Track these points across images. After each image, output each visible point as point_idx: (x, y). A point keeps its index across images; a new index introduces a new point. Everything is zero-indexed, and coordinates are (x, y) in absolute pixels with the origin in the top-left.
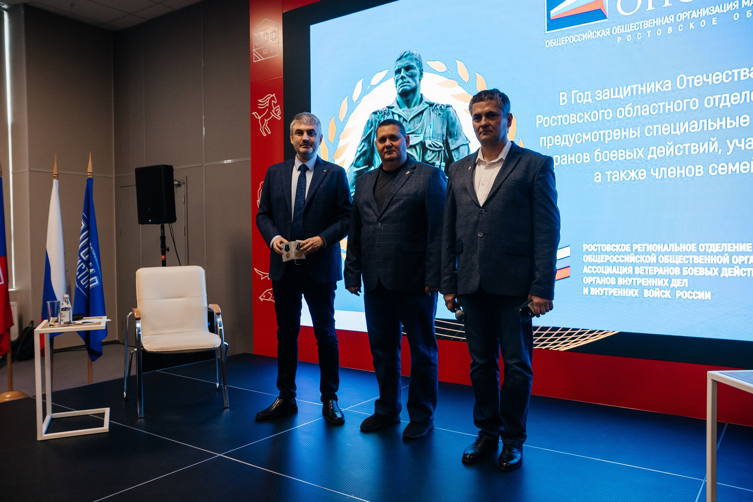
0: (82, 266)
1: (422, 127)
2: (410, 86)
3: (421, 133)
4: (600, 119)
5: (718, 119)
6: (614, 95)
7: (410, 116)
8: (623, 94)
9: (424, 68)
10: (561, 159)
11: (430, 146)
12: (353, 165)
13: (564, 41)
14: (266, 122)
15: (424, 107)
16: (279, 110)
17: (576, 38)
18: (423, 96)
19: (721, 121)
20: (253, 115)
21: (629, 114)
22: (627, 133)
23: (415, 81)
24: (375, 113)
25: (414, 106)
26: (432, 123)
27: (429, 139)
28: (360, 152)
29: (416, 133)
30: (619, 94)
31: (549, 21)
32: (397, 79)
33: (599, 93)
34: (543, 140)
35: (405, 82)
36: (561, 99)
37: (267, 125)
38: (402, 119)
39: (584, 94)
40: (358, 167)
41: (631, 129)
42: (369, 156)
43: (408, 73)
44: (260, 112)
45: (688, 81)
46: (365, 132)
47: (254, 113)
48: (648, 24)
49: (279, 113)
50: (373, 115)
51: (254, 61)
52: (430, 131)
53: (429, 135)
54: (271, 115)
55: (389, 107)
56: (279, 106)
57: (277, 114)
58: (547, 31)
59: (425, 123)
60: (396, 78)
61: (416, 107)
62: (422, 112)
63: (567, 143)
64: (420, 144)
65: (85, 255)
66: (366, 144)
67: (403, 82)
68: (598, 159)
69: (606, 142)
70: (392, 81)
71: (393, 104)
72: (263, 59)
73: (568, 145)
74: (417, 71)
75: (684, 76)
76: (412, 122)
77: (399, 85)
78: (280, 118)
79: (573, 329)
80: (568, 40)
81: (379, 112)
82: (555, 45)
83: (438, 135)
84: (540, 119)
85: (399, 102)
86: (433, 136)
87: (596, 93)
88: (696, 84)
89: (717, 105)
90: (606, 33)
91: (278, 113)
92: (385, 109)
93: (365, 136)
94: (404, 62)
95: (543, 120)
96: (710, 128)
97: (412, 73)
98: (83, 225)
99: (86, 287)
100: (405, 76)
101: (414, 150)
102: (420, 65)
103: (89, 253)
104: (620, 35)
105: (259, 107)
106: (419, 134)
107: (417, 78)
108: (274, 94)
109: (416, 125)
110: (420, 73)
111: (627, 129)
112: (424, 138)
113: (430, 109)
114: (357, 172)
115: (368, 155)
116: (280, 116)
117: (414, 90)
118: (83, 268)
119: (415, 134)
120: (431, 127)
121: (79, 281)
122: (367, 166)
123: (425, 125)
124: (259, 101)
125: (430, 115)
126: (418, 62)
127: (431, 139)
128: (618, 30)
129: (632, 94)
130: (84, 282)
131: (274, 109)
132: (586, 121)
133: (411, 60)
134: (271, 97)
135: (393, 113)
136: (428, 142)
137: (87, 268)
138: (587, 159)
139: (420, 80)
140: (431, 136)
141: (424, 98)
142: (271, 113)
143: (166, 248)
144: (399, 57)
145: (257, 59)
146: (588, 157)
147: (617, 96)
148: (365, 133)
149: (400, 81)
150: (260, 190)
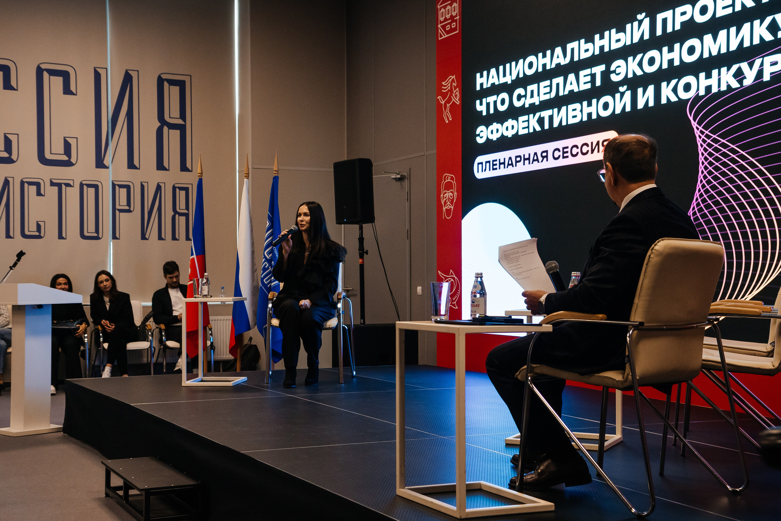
0: (266, 265)
14: (448, 107)
16: (458, 93)
20: (438, 99)
37: (449, 111)
44: (444, 96)
47: (438, 98)
49: (458, 97)
51: (440, 39)
54: (452, 99)
56: (458, 89)
57: (457, 99)
65: (269, 253)
72: (446, 36)
78: (459, 102)
98: (268, 224)
99: (268, 286)
103: (272, 252)
105: (443, 91)
108: (454, 76)
116: (459, 100)
118: (266, 267)
121: (262, 280)
130: (267, 280)
131: (454, 92)
134: (452, 79)
137: (270, 267)
142: (452, 97)
143: (365, 251)
145: (441, 36)
150: (443, 183)
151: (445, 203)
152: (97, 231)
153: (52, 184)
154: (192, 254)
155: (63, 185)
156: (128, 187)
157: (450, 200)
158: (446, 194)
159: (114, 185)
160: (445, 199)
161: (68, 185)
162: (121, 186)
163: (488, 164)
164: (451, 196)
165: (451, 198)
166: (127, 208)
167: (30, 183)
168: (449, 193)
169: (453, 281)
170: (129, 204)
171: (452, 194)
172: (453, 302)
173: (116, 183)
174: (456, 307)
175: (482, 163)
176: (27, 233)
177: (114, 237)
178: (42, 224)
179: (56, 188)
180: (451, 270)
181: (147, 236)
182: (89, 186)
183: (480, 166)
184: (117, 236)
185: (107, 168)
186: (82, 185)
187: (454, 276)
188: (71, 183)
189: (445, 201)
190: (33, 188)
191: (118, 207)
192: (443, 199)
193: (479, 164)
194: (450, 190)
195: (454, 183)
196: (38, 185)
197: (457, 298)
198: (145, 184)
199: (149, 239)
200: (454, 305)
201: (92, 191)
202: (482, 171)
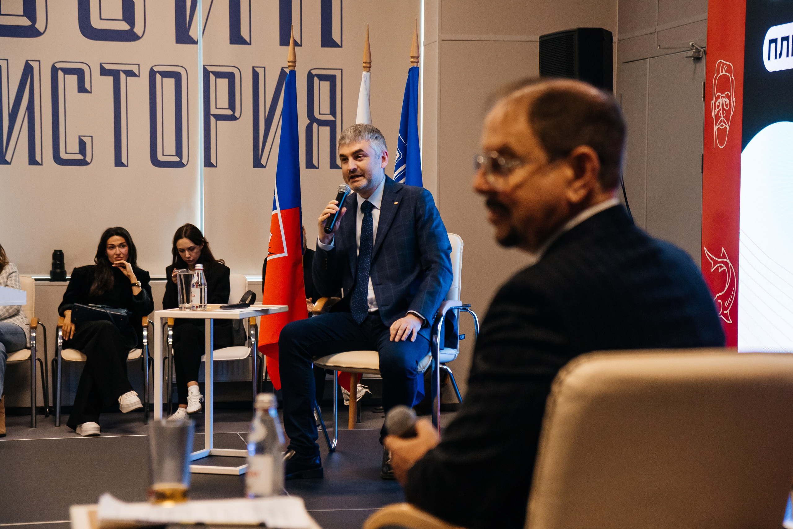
150: (717, 76)
151: (718, 117)
152: (179, 152)
153: (104, 72)
154: (275, 208)
155: (121, 73)
156: (230, 77)
157: (724, 112)
158: (719, 101)
159: (206, 74)
160: (717, 110)
161: (130, 74)
162: (219, 75)
163: (785, 43)
164: (727, 103)
165: (727, 109)
166: (229, 112)
167: (67, 71)
168: (723, 97)
169: (725, 270)
170: (232, 106)
171: (728, 101)
172: (726, 311)
173: (210, 69)
174: (729, 321)
175: (774, 41)
176: (63, 155)
177: (208, 163)
178: (87, 140)
179: (110, 79)
180: (723, 249)
181: (263, 162)
182: (165, 75)
183: (773, 45)
184: (213, 161)
185: (196, 43)
186: (152, 74)
187: (728, 261)
188: (135, 69)
189: (718, 112)
190: (73, 80)
191: (213, 111)
192: (715, 109)
193: (771, 41)
194: (726, 93)
195: (732, 79)
196: (80, 73)
197: (731, 302)
198: (260, 71)
199: (267, 167)
200: (726, 316)
201: (170, 83)
202: (776, 58)
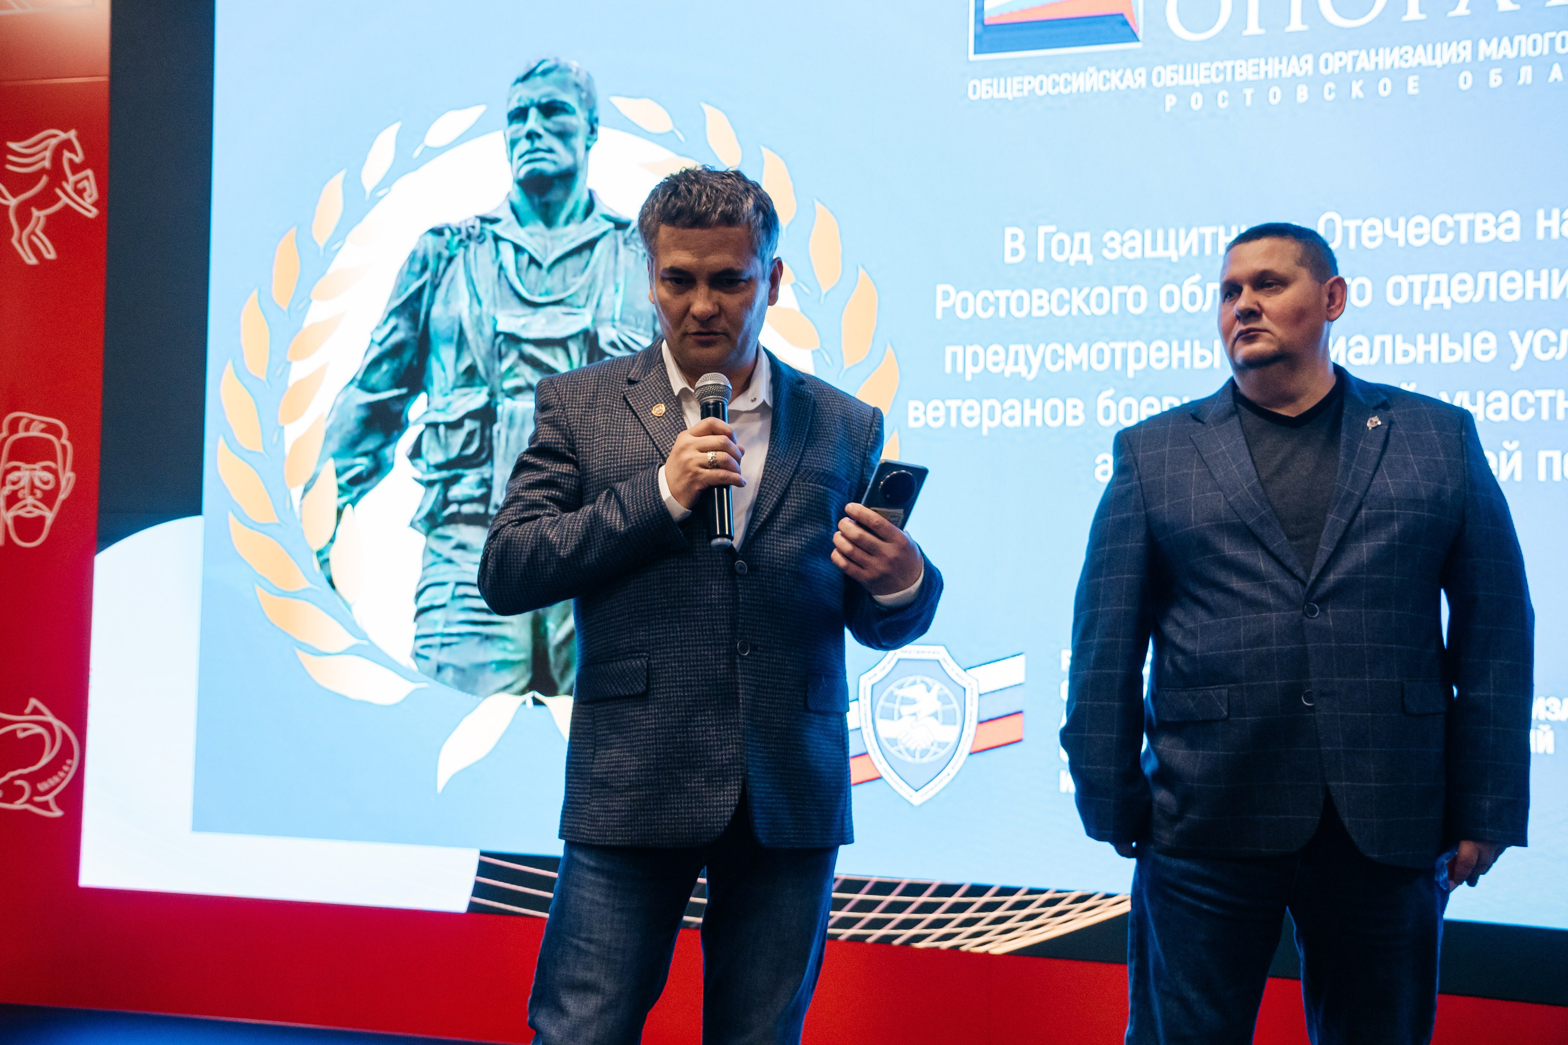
1: (590, 287)
2: (555, 163)
3: (584, 306)
4: (1115, 310)
5: (1421, 338)
6: (1154, 248)
7: (552, 251)
8: (1177, 248)
9: (601, 113)
10: (1003, 411)
11: (613, 345)
12: (356, 383)
13: (1020, 86)
14: (39, 217)
15: (597, 228)
16: (89, 185)
17: (1055, 84)
18: (595, 196)
19: (1428, 341)
21: (1193, 302)
22: (1186, 354)
23: (573, 151)
24: (438, 232)
25: (567, 222)
26: (621, 280)
27: (610, 323)
28: (380, 344)
29: (571, 305)
30: (1166, 248)
31: (980, 27)
32: (515, 137)
33: (1112, 239)
34: (954, 355)
35: (538, 150)
36: (1009, 245)
37: (41, 231)
38: (525, 259)
39: (1072, 239)
40: (373, 390)
41: (1197, 343)
42: (411, 363)
43: (549, 124)
44: (16, 184)
45: (1346, 231)
46: (400, 287)
48: (1245, 70)
49: (90, 196)
50: (431, 239)
52: (614, 302)
53: (610, 315)
54: (58, 199)
55: (483, 220)
56: (89, 172)
57: (83, 199)
58: (976, 52)
59: (600, 276)
60: (512, 133)
61: (572, 227)
62: (591, 245)
63: (1022, 368)
64: (581, 337)
66: (403, 323)
67: (533, 149)
68: (1107, 417)
69: (1131, 374)
70: (497, 141)
71: (497, 209)
73: (1024, 373)
74: (578, 121)
75: (1336, 217)
76: (558, 271)
77: (521, 157)
78: (95, 210)
79: (1031, 892)
80: (1031, 87)
81: (451, 230)
82: (996, 96)
83: (638, 315)
84: (946, 295)
85: (516, 208)
86: (625, 316)
87: (1106, 238)
88: (1365, 242)
89: (1417, 300)
90: (1136, 79)
91: (86, 195)
92: (470, 223)
93: (399, 296)
94: (540, 90)
95: (956, 299)
96: (1400, 360)
97: (563, 124)
100: (541, 131)
101: (560, 352)
102: (590, 104)
104: (1176, 90)
105: (11, 168)
106: (579, 307)
107: (579, 142)
109: (569, 280)
110: (589, 129)
111: (1187, 344)
112: (594, 321)
113: (616, 238)
114: (371, 406)
115: (407, 356)
116: (92, 204)
117: (568, 177)
119: (566, 305)
120: (617, 291)
122: (404, 391)
123: (600, 282)
124: (13, 145)
125: (617, 253)
126: (584, 95)
127: (618, 324)
128: (1168, 75)
129: (1202, 250)
132: (1075, 312)
133: (563, 85)
134: (59, 138)
135: (497, 239)
136: (606, 335)
138: (1076, 417)
139: (588, 148)
140: (617, 317)
141: (597, 202)
142: (59, 192)
144: (522, 72)
145: (8, 7)
146: (1079, 411)
147: (1160, 253)
148: (402, 290)
149: (524, 145)
150: (7, 439)
151: (14, 499)
157: (37, 492)
158: (17, 474)
160: (9, 488)
164: (45, 479)
165: (46, 488)
168: (34, 469)
171: (50, 476)
172: (41, 797)
174: (51, 812)
180: (33, 701)
189: (14, 492)
192: (4, 486)
194: (40, 464)
